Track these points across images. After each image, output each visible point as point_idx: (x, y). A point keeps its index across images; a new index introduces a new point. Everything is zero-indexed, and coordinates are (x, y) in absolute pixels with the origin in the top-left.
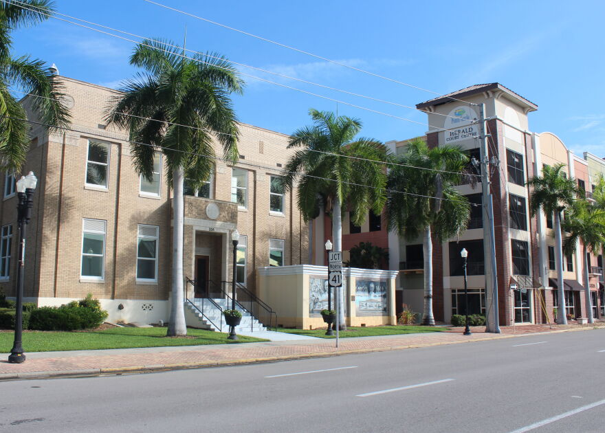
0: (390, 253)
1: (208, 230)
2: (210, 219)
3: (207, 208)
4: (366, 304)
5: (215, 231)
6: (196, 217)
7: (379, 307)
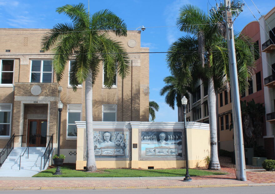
0: (266, 107)
1: (32, 103)
2: (34, 96)
3: (32, 88)
4: (155, 151)
5: (39, 103)
6: (23, 95)
7: (172, 152)
